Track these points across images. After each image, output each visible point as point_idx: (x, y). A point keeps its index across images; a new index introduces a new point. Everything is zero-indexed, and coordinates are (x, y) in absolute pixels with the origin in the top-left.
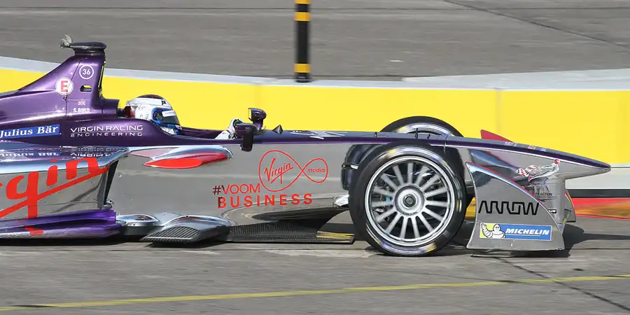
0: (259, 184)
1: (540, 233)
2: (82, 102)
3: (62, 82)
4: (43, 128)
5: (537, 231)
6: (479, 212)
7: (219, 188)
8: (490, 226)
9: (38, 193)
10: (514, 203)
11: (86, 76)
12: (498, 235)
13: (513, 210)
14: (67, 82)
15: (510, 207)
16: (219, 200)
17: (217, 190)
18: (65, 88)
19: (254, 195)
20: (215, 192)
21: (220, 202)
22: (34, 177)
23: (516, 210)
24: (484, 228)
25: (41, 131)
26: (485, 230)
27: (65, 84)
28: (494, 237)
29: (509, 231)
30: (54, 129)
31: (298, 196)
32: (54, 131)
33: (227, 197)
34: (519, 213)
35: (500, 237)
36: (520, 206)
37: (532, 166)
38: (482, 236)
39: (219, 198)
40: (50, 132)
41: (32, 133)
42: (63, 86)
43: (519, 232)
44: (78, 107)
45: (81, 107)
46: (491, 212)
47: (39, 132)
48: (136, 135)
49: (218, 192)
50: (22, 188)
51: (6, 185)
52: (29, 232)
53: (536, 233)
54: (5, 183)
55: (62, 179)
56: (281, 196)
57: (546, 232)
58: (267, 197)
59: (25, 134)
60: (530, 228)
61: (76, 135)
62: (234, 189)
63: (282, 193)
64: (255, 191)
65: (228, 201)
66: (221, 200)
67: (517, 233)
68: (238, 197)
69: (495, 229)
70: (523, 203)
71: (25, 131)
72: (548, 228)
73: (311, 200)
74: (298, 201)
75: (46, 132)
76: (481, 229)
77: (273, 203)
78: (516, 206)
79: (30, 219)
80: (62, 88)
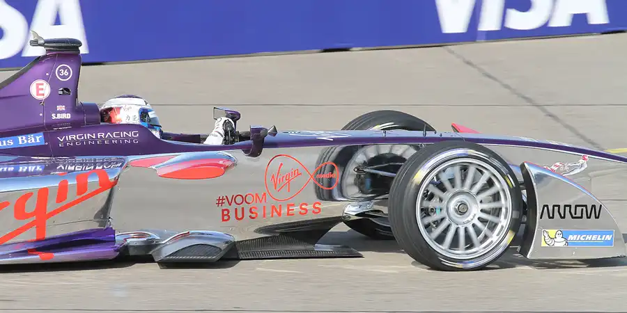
0: (265, 194)
1: (603, 239)
2: (61, 108)
3: (38, 85)
4: (24, 137)
5: (599, 236)
6: (541, 218)
7: (223, 199)
8: (552, 232)
9: (48, 212)
10: (576, 206)
11: (64, 77)
12: (560, 242)
13: (575, 214)
14: (42, 84)
15: (573, 212)
16: (223, 213)
17: (220, 201)
18: (41, 92)
19: (260, 206)
20: (219, 204)
21: (223, 215)
22: (43, 193)
23: (579, 214)
24: (546, 236)
25: (23, 141)
26: (547, 238)
27: (40, 87)
28: (556, 245)
29: (571, 237)
30: (38, 138)
31: (307, 205)
32: (38, 141)
33: (232, 208)
34: (581, 217)
35: (562, 245)
36: (582, 209)
37: (558, 164)
38: (543, 244)
39: (223, 210)
40: (33, 141)
41: (12, 143)
42: (38, 89)
43: (582, 239)
44: (57, 112)
45: (61, 112)
46: (553, 218)
47: (20, 143)
48: (132, 142)
49: (222, 203)
50: (31, 206)
51: (14, 203)
52: (38, 257)
53: (599, 239)
54: (13, 202)
55: (72, 195)
56: (289, 206)
57: (609, 238)
58: (273, 207)
59: (5, 144)
60: (592, 233)
61: (65, 144)
62: (239, 200)
63: (290, 202)
64: (261, 202)
65: (232, 214)
66: (226, 212)
67: (580, 240)
68: (243, 209)
69: (557, 236)
70: (586, 206)
71: (4, 142)
72: (610, 233)
73: (319, 209)
74: (306, 210)
75: (29, 141)
76: (543, 237)
77: (279, 214)
78: (579, 209)
79: (38, 241)
80: (38, 92)
